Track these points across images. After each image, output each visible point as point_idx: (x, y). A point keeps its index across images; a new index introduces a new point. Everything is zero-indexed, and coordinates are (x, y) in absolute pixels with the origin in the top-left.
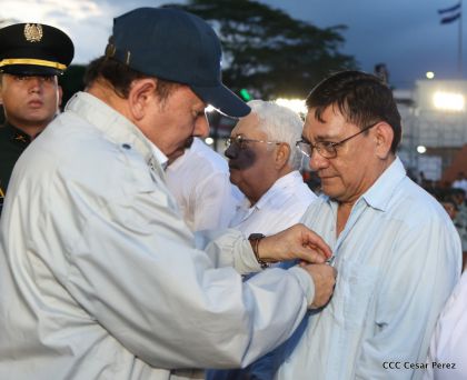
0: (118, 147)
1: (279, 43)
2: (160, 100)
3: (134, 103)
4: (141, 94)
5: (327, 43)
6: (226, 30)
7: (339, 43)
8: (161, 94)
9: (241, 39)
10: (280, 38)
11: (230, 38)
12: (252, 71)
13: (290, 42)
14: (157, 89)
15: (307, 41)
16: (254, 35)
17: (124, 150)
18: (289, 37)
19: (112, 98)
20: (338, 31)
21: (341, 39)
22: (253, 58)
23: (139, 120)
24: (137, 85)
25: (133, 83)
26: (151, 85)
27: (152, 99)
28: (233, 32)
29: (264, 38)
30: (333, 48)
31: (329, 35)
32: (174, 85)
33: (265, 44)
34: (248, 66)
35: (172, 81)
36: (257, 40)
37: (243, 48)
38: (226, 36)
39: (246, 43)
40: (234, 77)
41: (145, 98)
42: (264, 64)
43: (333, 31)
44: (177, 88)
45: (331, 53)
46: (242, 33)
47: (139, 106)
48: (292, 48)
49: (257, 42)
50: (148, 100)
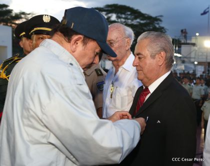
0: (68, 64)
2: (84, 45)
5: (156, 22)
7: (160, 22)
8: (84, 42)
9: (123, 20)
10: (138, 20)
11: (119, 20)
13: (142, 22)
14: (83, 40)
15: (148, 21)
16: (128, 19)
17: (70, 65)
18: (142, 20)
20: (160, 18)
21: (161, 21)
26: (81, 38)
27: (80, 44)
28: (120, 18)
29: (132, 20)
30: (158, 24)
31: (156, 19)
33: (133, 23)
36: (130, 21)
38: (118, 19)
39: (125, 22)
43: (158, 18)
45: (157, 26)
48: (143, 24)
49: (129, 22)
50: (78, 44)
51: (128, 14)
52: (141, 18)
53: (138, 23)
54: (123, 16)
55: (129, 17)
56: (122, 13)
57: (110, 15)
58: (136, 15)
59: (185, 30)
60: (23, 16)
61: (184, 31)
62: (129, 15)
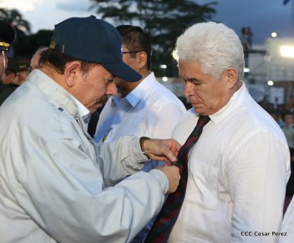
1: (175, 15)
2: (84, 74)
3: (68, 77)
4: (72, 71)
8: (84, 70)
9: (150, 12)
10: (175, 12)
11: (143, 12)
12: (158, 33)
13: (182, 14)
14: (82, 67)
15: (192, 13)
16: (158, 10)
17: (59, 111)
18: (181, 11)
19: (54, 74)
20: (213, 6)
21: (214, 11)
22: (158, 25)
23: (71, 87)
24: (69, 66)
25: (67, 64)
26: (78, 65)
27: (78, 74)
28: (145, 8)
29: (165, 12)
31: (206, 9)
32: (92, 64)
33: (167, 15)
34: (155, 29)
35: (91, 62)
36: (161, 13)
37: (152, 18)
38: (140, 10)
39: (153, 14)
41: (75, 73)
42: (165, 28)
43: (209, 6)
44: (94, 66)
46: (150, 8)
47: (70, 79)
50: (76, 74)
51: (157, 2)
52: (181, 7)
53: (174, 17)
54: (150, 5)
55: (160, 6)
57: (126, 3)
59: (249, 29)
61: (247, 30)
62: (160, 3)
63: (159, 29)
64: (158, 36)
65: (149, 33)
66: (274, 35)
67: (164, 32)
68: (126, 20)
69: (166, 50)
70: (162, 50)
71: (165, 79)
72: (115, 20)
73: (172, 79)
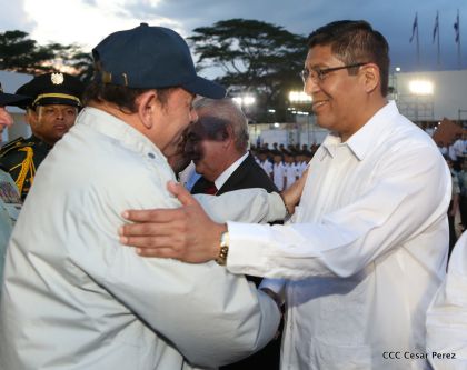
1: (283, 51)
2: (163, 106)
6: (243, 44)
9: (254, 49)
10: (283, 48)
11: (246, 50)
12: (264, 73)
13: (290, 50)
15: (302, 49)
16: (264, 47)
18: (290, 47)
22: (264, 64)
23: (149, 128)
26: (153, 96)
28: (248, 45)
29: (272, 49)
33: (273, 53)
34: (261, 69)
35: (167, 88)
36: (267, 50)
37: (257, 56)
38: (243, 48)
39: (258, 52)
40: (250, 78)
41: (150, 108)
42: (272, 67)
46: (254, 45)
48: (292, 54)
49: (266, 52)
50: (152, 109)
51: (263, 38)
52: (289, 43)
53: (282, 54)
54: (254, 41)
55: (266, 42)
56: (251, 37)
57: (227, 41)
58: (279, 37)
60: (55, 52)
62: (266, 38)
63: (266, 68)
64: (264, 77)
65: (255, 73)
66: (398, 69)
67: (270, 71)
68: (228, 60)
69: (274, 91)
70: (269, 91)
71: (277, 125)
72: (215, 61)
73: (284, 125)
